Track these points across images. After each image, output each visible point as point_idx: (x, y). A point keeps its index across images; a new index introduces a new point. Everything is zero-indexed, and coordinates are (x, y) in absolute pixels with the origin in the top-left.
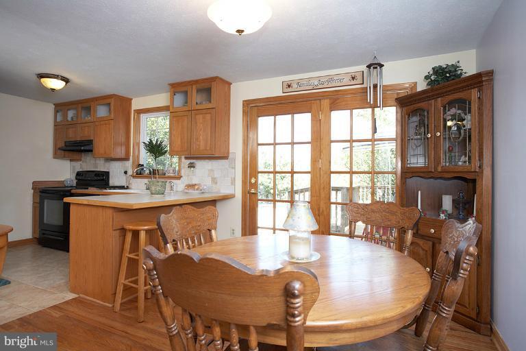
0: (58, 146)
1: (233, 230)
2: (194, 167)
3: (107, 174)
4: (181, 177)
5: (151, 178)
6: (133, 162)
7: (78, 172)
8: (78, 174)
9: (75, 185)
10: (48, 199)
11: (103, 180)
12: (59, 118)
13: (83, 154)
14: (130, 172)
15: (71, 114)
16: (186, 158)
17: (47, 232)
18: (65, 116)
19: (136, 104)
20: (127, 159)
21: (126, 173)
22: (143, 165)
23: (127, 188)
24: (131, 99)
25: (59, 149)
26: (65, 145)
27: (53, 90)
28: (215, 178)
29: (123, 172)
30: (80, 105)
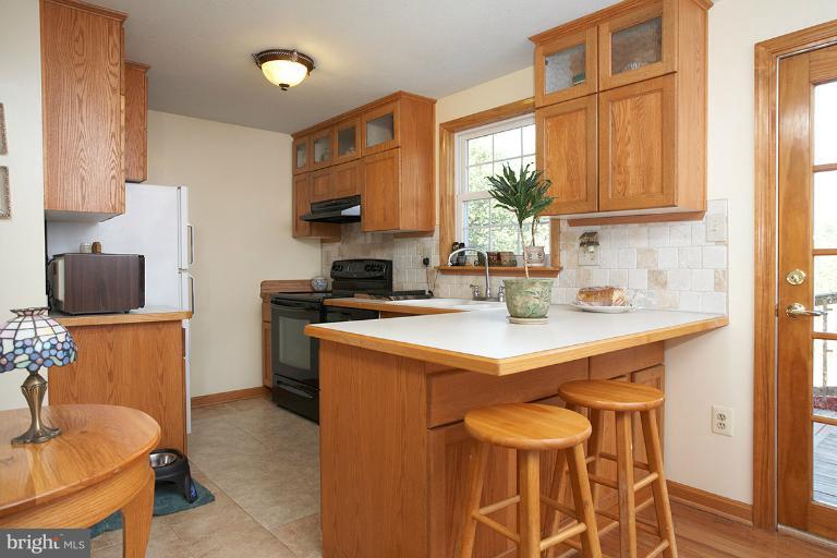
0: (300, 214)
1: (722, 417)
2: (597, 244)
3: (389, 264)
4: (561, 269)
5: (482, 272)
6: (442, 240)
7: (335, 263)
8: (336, 266)
9: (330, 288)
10: (285, 316)
11: (381, 278)
12: (302, 161)
13: (342, 226)
14: (435, 262)
15: (319, 151)
16: (572, 223)
17: (284, 380)
18: (311, 155)
19: (445, 112)
20: (428, 233)
21: (426, 262)
22: (462, 245)
23: (431, 295)
24: (434, 102)
25: (301, 218)
26: (312, 212)
27: (284, 87)
28: (660, 272)
29: (420, 259)
30: (336, 128)
